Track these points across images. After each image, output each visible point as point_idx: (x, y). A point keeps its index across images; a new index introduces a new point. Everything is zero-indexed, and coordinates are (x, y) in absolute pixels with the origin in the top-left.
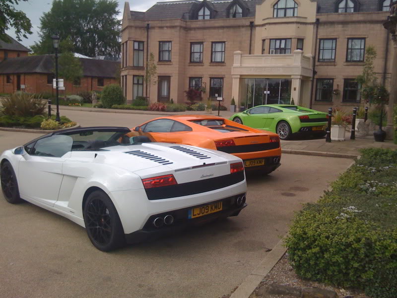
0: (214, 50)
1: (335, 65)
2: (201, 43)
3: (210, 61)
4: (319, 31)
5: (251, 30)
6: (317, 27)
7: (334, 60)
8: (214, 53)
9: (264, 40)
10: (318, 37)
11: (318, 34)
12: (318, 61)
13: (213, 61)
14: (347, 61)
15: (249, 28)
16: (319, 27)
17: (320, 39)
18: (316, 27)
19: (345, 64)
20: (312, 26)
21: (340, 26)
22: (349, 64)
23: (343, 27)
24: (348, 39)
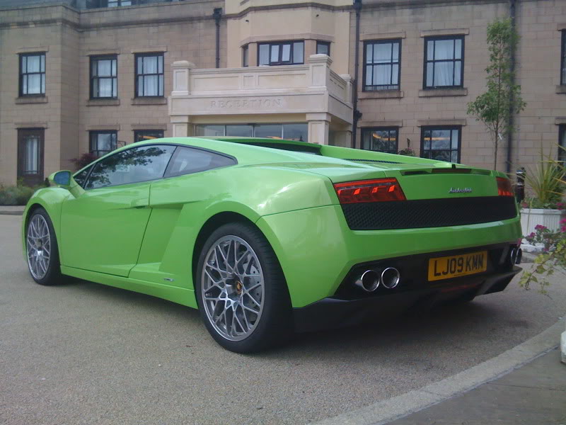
0: (140, 72)
1: (400, 98)
2: (112, 57)
3: (132, 95)
4: (363, 23)
5: (218, 25)
6: (358, 15)
7: (396, 87)
8: (140, 79)
9: (245, 47)
10: (361, 38)
11: (361, 30)
12: (364, 90)
13: (140, 94)
14: (425, 88)
15: (213, 22)
16: (362, 15)
17: (366, 42)
18: (354, 15)
19: (422, 94)
20: (346, 14)
21: (407, 12)
22: (430, 93)
23: (413, 14)
24: (427, 39)
